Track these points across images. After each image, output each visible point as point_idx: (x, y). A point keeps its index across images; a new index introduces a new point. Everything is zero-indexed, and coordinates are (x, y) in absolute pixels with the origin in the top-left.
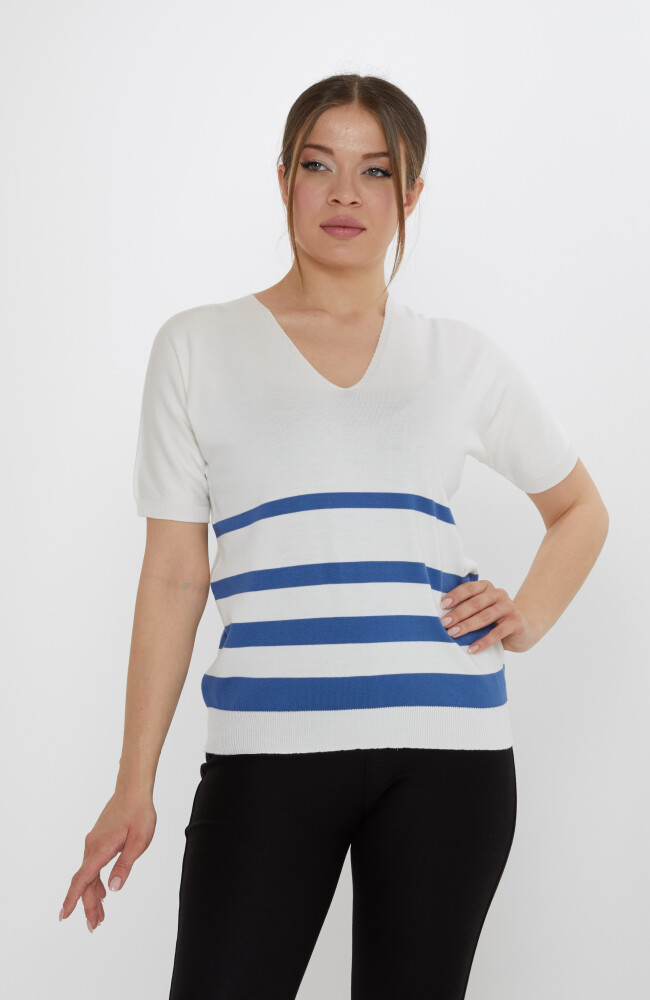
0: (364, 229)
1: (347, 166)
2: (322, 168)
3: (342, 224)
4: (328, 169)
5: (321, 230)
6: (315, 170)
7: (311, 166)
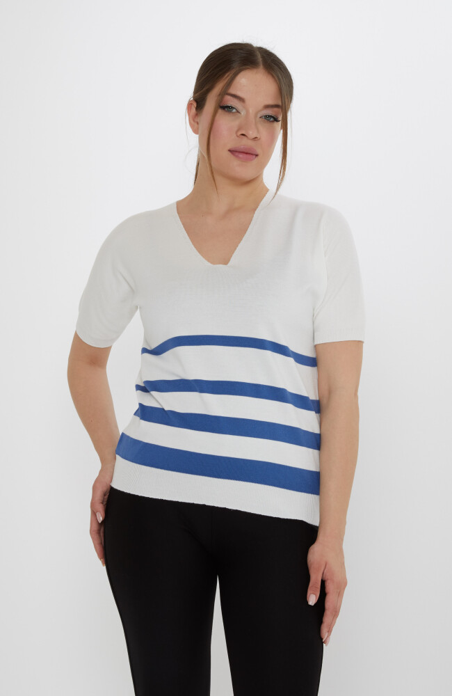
0: (257, 155)
1: (252, 111)
2: (234, 110)
3: (246, 151)
4: (238, 112)
5: (229, 153)
6: (230, 112)
7: (227, 108)
